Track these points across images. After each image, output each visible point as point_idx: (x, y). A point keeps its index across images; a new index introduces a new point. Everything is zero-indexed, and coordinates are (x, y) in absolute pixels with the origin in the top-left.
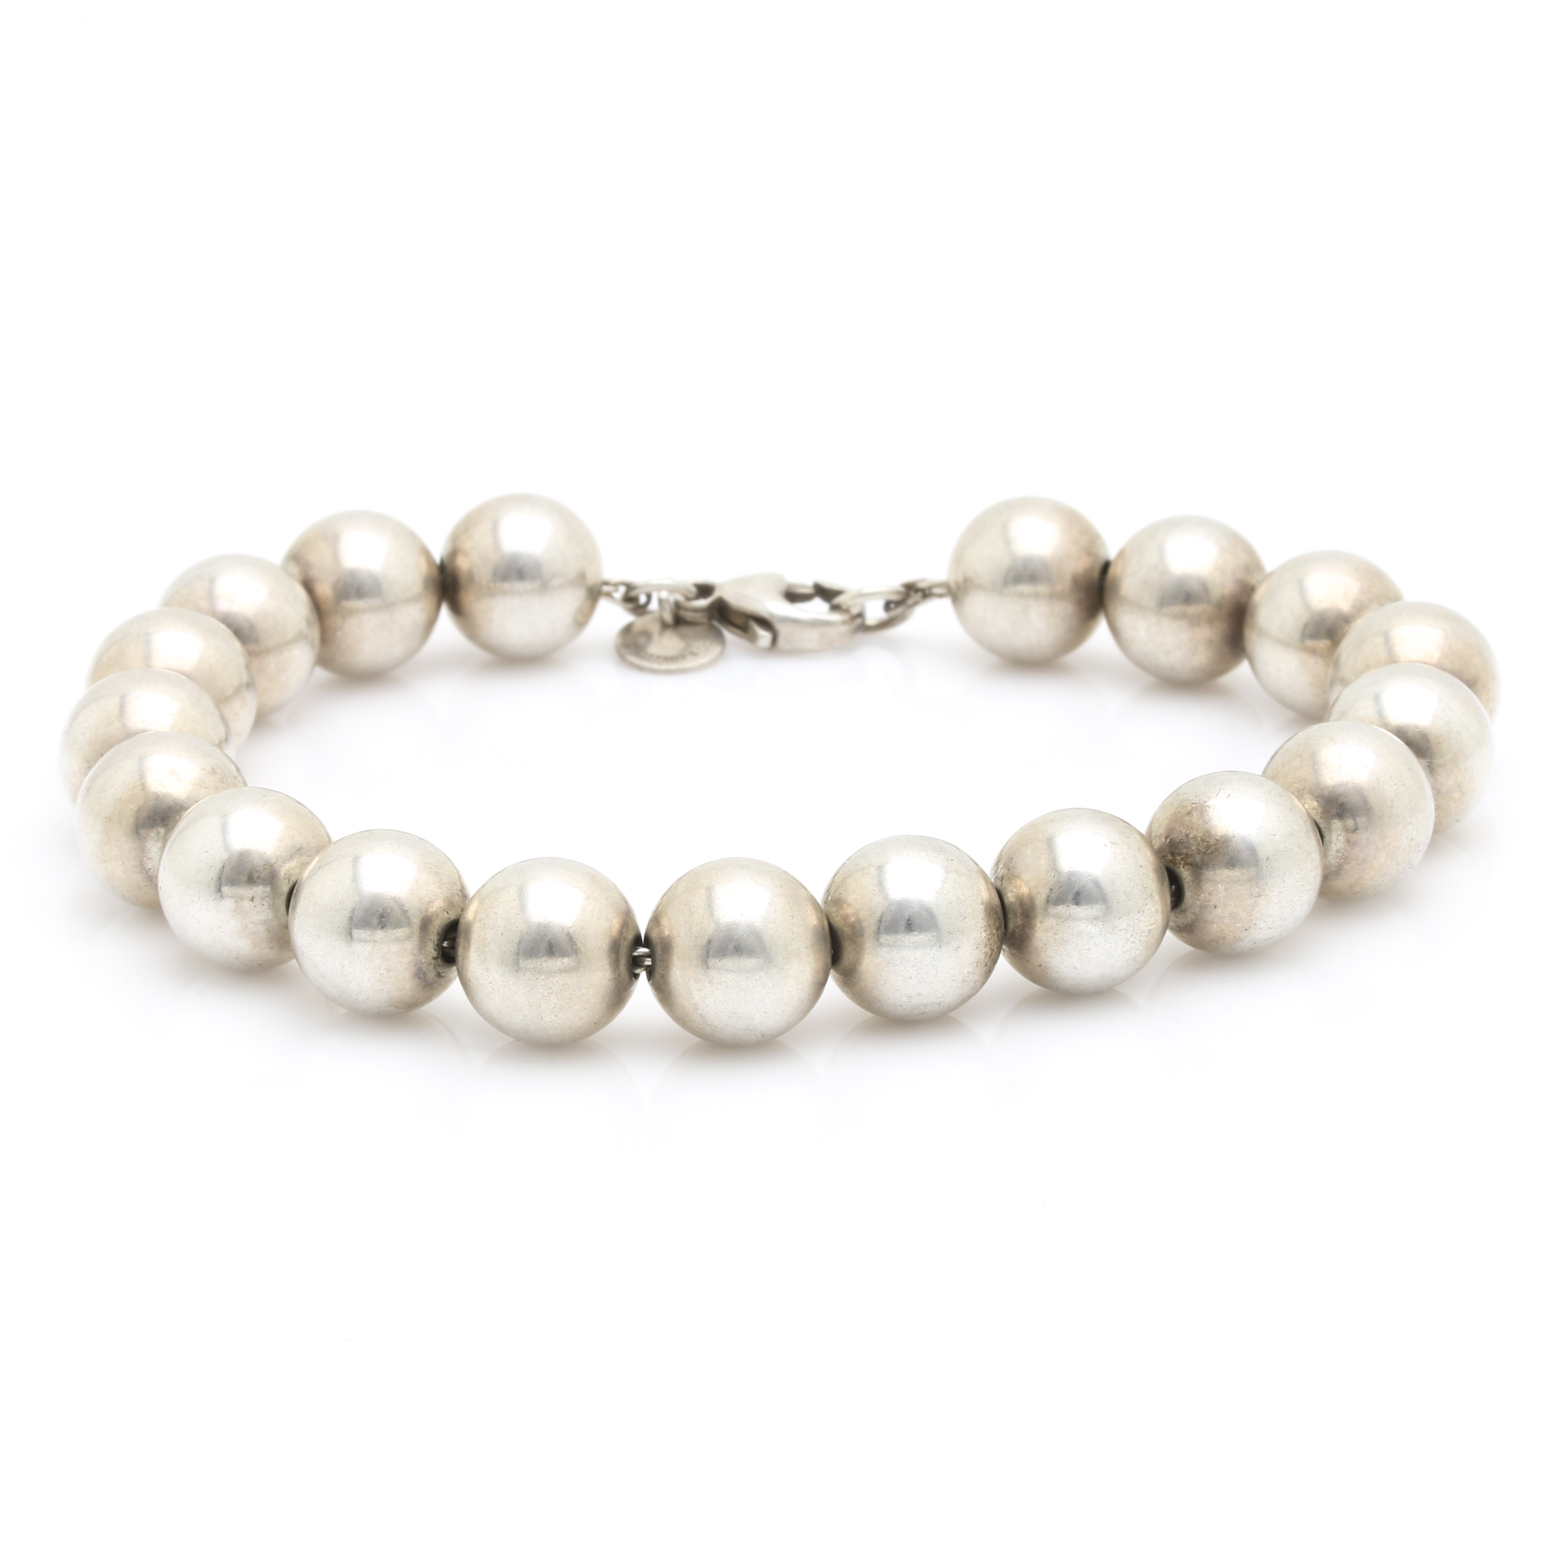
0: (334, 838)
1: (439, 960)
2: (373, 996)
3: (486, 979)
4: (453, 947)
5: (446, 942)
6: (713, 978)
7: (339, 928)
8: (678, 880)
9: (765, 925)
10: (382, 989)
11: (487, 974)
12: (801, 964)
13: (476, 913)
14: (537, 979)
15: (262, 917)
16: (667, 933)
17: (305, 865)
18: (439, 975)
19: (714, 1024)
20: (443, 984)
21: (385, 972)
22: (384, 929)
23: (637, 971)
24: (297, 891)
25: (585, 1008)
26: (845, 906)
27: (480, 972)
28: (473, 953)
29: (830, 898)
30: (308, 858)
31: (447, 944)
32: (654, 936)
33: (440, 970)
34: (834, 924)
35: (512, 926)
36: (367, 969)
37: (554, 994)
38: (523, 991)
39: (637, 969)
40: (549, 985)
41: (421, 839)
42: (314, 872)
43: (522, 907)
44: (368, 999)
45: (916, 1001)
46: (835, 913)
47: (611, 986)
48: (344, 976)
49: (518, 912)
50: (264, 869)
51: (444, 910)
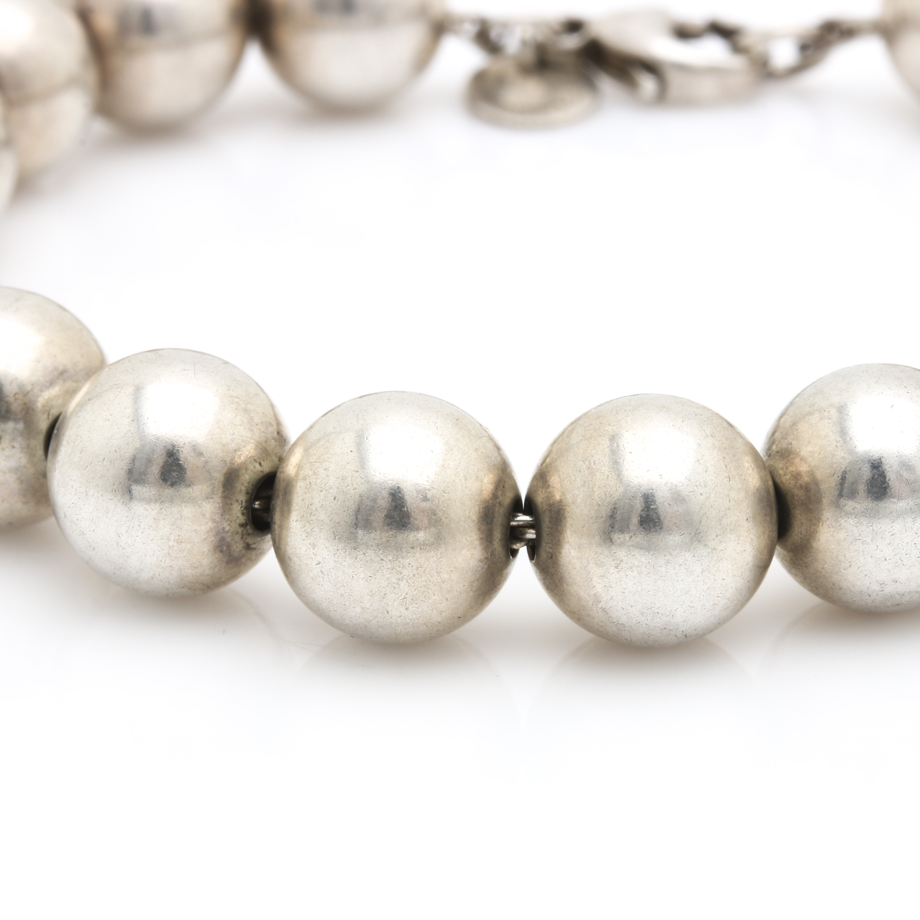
0: (111, 357)
1: (248, 527)
2: (159, 575)
3: (312, 558)
4: (268, 509)
5: (257, 503)
6: (622, 561)
7: (114, 485)
8: (572, 423)
9: (692, 490)
10: (171, 566)
11: (314, 551)
12: (740, 542)
13: (299, 467)
14: (382, 560)
15: (12, 463)
16: (558, 497)
17: (73, 392)
18: (248, 547)
19: (620, 622)
20: (254, 558)
21: (175, 544)
22: (175, 486)
23: (515, 547)
24: (58, 430)
25: (447, 599)
26: (797, 460)
27: (304, 548)
28: (295, 523)
29: (774, 447)
30: (74, 384)
31: (259, 505)
32: (540, 499)
33: (250, 540)
34: (781, 485)
35: (349, 487)
36: (152, 540)
37: (405, 581)
38: (362, 576)
39: (515, 544)
40: (398, 569)
41: (226, 363)
42: (81, 405)
43: (362, 462)
44: (152, 578)
45: (890, 589)
46: (782, 469)
47: (482, 568)
48: (121, 548)
49: (356, 469)
50: (16, 399)
51: (255, 460)
